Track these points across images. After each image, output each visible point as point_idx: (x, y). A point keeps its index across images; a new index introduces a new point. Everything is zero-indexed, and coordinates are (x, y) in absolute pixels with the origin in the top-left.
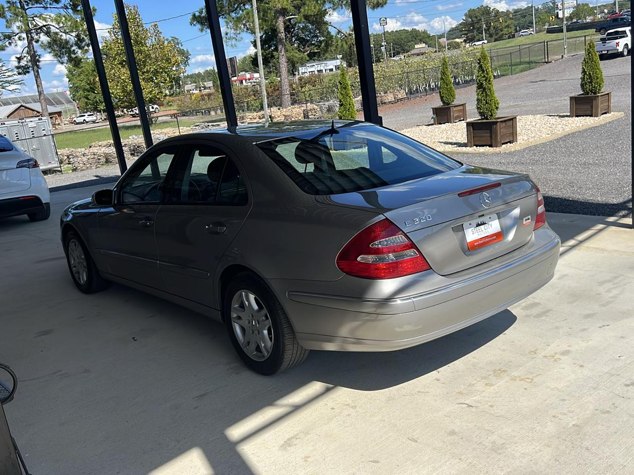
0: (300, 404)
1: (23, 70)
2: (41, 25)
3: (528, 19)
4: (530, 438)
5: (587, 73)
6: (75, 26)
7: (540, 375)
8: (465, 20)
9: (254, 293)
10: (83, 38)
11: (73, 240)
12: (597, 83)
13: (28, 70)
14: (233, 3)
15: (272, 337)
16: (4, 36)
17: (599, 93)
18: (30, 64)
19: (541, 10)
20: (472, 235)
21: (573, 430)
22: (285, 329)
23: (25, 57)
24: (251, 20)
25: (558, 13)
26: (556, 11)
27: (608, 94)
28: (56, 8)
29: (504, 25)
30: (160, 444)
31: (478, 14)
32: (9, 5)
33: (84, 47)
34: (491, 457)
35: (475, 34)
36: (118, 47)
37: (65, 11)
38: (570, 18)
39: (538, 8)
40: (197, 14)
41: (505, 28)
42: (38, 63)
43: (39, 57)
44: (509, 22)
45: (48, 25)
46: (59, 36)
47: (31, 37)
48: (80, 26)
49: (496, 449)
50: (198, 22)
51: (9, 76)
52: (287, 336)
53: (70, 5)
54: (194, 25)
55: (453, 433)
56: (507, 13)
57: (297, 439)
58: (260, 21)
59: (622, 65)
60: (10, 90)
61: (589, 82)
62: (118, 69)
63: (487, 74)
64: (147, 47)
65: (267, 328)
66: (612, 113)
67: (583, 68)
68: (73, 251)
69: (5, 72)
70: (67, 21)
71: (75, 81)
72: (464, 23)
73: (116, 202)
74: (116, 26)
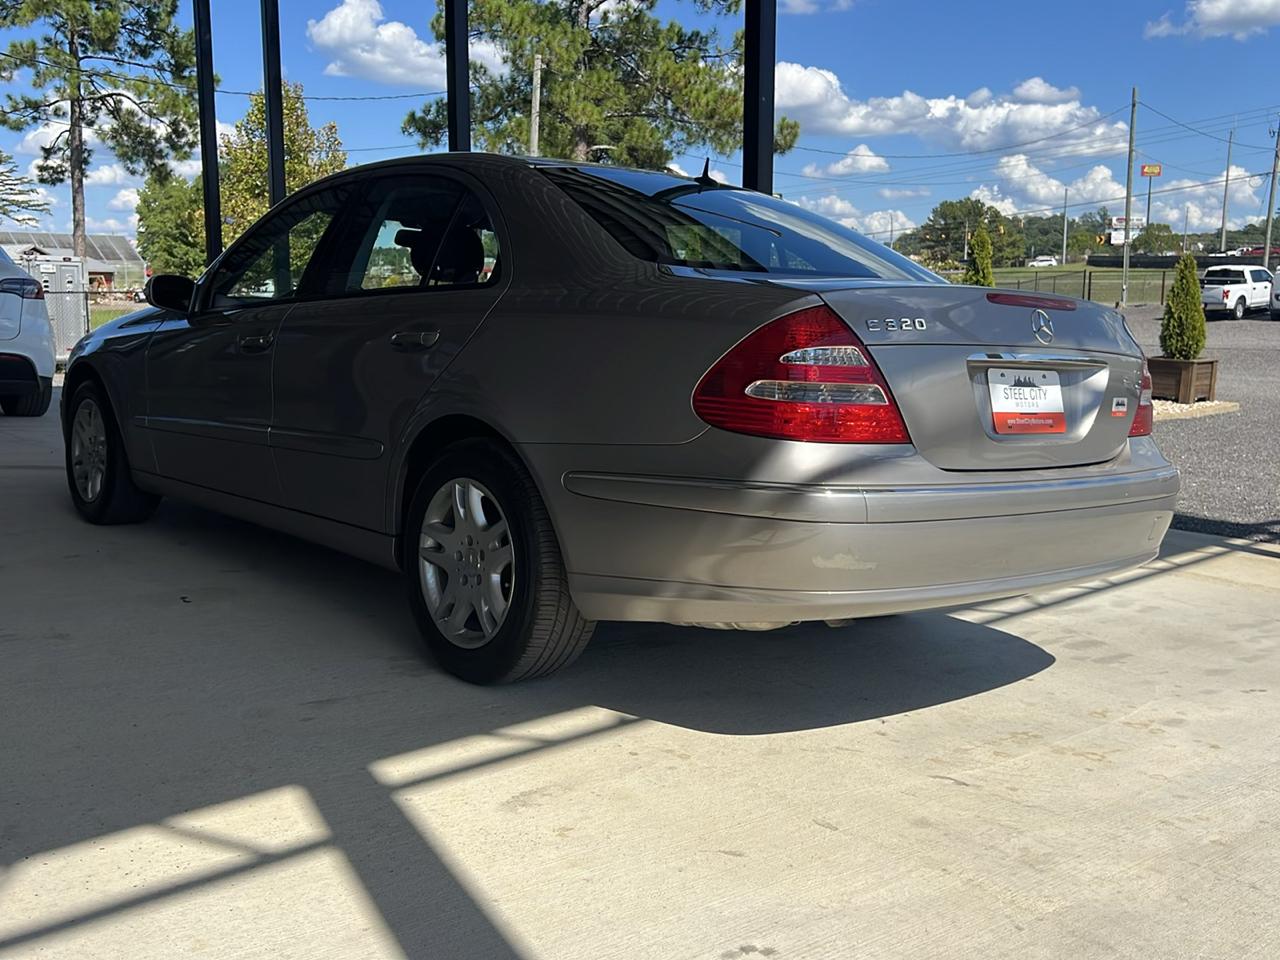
0: (555, 738)
1: (51, 176)
2: (104, 92)
3: (1052, 237)
4: (1110, 853)
5: (1176, 316)
6: (172, 106)
7: (1119, 750)
8: (931, 220)
9: (482, 481)
10: (183, 130)
11: (88, 400)
12: (1193, 338)
13: (61, 177)
14: (492, 103)
15: (510, 588)
16: (26, 102)
17: (1194, 358)
18: (67, 165)
19: (1079, 226)
20: (1005, 400)
21: (1212, 850)
22: (545, 566)
23: (60, 149)
24: (524, 137)
25: (1110, 234)
26: (1107, 231)
27: (1212, 363)
28: (141, 65)
29: (1006, 240)
30: (205, 772)
31: (960, 213)
32: (47, 45)
33: (182, 147)
34: (1019, 875)
35: (949, 250)
36: (250, 159)
37: (158, 74)
38: (1134, 247)
39: (1074, 221)
40: (419, 114)
41: (1008, 246)
42: (83, 166)
43: (89, 155)
44: (1017, 237)
45: (119, 95)
46: (136, 119)
47: (80, 112)
48: (182, 105)
49: (1030, 861)
50: (419, 130)
51: (21, 193)
52: (546, 585)
53: (171, 64)
54: (410, 134)
55: (923, 823)
56: (1015, 219)
57: (544, 795)
58: (542, 143)
59: (1230, 334)
60: (18, 220)
61: (1178, 335)
62: (243, 199)
63: (984, 277)
64: (308, 165)
65: (500, 570)
66: (1216, 402)
67: (1168, 304)
68: (82, 427)
69: (16, 182)
70: (158, 93)
71: (152, 220)
72: (930, 226)
73: (196, 310)
74: (254, 118)
